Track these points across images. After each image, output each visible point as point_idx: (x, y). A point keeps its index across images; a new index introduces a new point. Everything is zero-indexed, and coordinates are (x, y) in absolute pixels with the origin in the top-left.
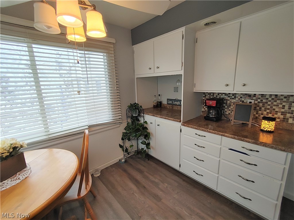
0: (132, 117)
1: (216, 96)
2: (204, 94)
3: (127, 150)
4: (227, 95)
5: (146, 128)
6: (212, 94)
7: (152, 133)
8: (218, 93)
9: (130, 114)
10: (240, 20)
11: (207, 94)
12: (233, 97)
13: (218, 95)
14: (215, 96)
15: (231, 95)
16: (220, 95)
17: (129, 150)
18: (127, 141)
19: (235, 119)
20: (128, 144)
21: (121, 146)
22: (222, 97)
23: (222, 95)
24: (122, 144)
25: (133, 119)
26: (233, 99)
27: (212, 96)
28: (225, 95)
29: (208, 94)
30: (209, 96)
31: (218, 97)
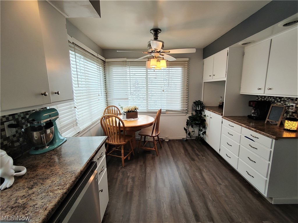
0: (196, 111)
1: (267, 99)
2: (257, 97)
3: (189, 134)
4: (275, 98)
5: (205, 120)
6: (263, 97)
7: (207, 124)
8: (268, 96)
9: (195, 108)
10: (270, 38)
11: (259, 97)
12: (279, 100)
13: (268, 98)
14: (265, 99)
15: (278, 99)
16: (269, 98)
17: (192, 134)
18: (190, 127)
19: (269, 118)
20: (191, 129)
21: (185, 129)
22: (270, 100)
23: (271, 98)
24: (186, 128)
25: (197, 112)
26: (279, 102)
27: (263, 99)
28: (273, 98)
29: (261, 97)
30: (261, 98)
31: (268, 100)
